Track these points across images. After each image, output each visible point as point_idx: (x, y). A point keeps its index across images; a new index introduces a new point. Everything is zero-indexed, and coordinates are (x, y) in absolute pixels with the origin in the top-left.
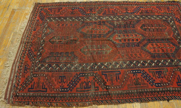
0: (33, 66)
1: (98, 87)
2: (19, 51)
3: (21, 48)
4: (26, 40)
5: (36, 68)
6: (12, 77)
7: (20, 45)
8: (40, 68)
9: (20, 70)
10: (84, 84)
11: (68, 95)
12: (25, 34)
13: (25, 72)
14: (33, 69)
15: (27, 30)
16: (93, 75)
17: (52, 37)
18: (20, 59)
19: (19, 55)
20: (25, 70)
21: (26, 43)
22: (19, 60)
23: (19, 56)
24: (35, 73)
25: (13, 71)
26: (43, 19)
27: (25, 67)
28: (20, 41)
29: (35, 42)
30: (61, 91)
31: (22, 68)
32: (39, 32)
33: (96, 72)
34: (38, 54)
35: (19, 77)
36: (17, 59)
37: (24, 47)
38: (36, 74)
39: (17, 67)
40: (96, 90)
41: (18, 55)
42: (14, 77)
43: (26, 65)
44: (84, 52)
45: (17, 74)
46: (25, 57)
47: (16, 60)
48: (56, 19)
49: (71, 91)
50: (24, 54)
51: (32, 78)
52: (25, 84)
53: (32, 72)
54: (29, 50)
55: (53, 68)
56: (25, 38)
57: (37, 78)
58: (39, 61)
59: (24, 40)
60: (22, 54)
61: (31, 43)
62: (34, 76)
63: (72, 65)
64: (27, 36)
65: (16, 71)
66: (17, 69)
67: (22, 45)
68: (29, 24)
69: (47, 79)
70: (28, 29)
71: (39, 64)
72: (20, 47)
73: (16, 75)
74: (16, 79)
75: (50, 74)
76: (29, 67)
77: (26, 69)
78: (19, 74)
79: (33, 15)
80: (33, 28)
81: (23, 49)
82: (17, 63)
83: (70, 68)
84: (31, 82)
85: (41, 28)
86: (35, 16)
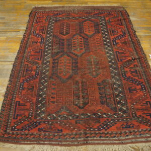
0: (122, 120)
1: (134, 65)
2: (102, 142)
3: (96, 142)
4: (80, 138)
5: (125, 115)
6: (143, 139)
7: (90, 144)
8: (124, 112)
9: (131, 133)
10: (134, 74)
11: (147, 85)
12: (68, 143)
13: (133, 127)
14: (127, 119)
15: (61, 141)
16: (123, 68)
17: (75, 107)
18: (114, 137)
19: (109, 140)
20: (130, 127)
21: (87, 135)
22: (117, 139)
23: (111, 140)
24: (131, 116)
25: (134, 140)
26: (38, 123)
27: (126, 127)
28: (82, 146)
29: (84, 124)
30: (146, 90)
31: (127, 131)
32: (66, 124)
33: (119, 66)
34: (105, 116)
35: (140, 132)
36: (115, 142)
37: (94, 137)
38: (132, 114)
39: (127, 137)
40: (137, 66)
41: (109, 142)
42: (142, 137)
43: (123, 128)
44: (97, 75)
45: (137, 134)
46: (110, 132)
47: (117, 142)
48: (41, 106)
49: (142, 82)
50: (106, 134)
51: (138, 118)
52: (147, 123)
53: (131, 119)
54: (99, 129)
55: (121, 100)
56: (77, 141)
57: (137, 112)
58: (114, 114)
59: (80, 141)
60: (107, 137)
61: (85, 130)
62: (136, 116)
63: (115, 84)
64: (73, 138)
65: (133, 137)
66: (131, 137)
67: (90, 142)
68: (46, 143)
69: (136, 102)
70: (58, 141)
71: (119, 114)
72: (94, 144)
73: (138, 136)
74: (143, 134)
75: (129, 101)
76: (125, 124)
77: (128, 127)
78: (136, 132)
79: (25, 140)
80: (56, 134)
81: (98, 138)
82: (122, 140)
83: (118, 85)
84: (143, 117)
85: (57, 123)
86: (28, 136)
